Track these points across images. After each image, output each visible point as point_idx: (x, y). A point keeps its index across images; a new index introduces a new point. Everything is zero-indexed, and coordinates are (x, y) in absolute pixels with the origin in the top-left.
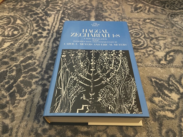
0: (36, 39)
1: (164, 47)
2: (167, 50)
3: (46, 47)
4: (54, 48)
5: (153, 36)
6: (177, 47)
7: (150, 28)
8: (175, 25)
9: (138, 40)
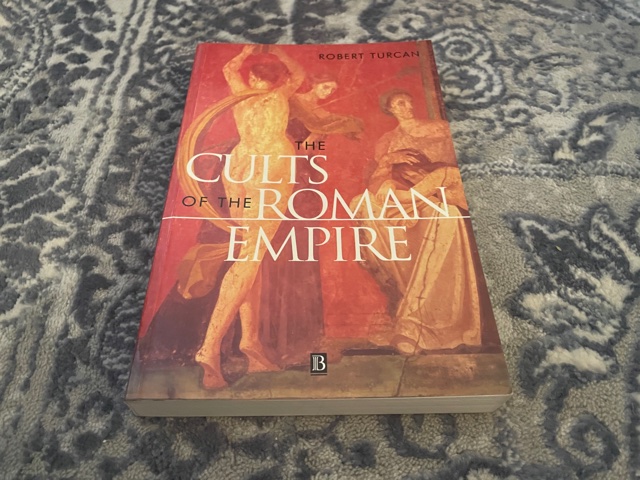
0: (63, 84)
1: (569, 94)
2: (582, 106)
3: (99, 114)
4: (131, 115)
5: (525, 53)
6: (618, 94)
7: (512, 24)
8: (612, 9)
9: (466, 70)
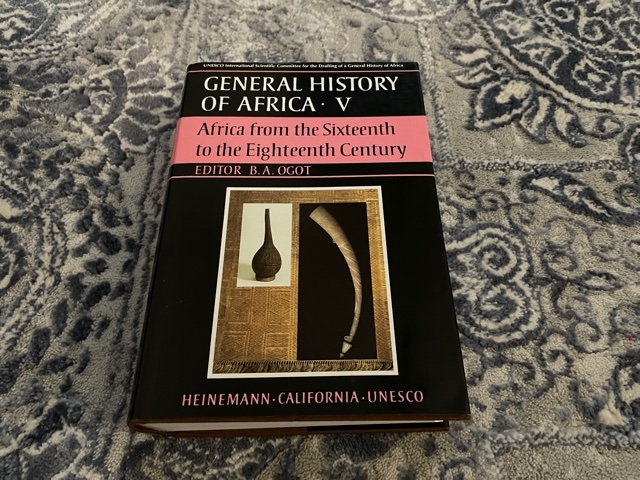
9: (503, 291)
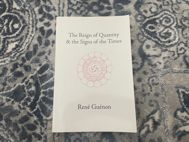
0: (46, 37)
9: (168, 31)
